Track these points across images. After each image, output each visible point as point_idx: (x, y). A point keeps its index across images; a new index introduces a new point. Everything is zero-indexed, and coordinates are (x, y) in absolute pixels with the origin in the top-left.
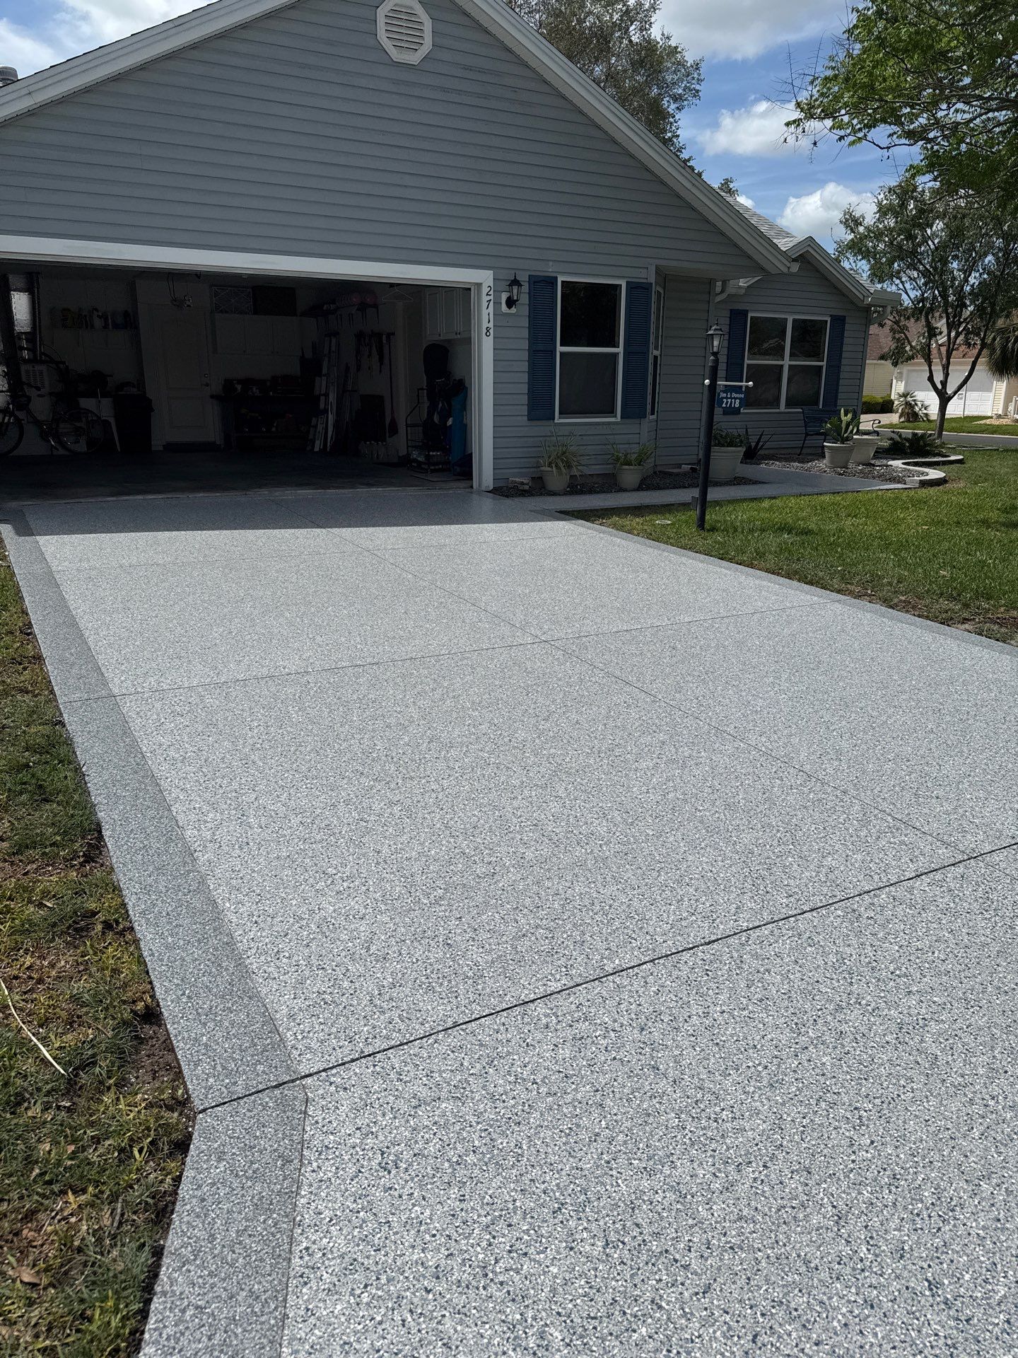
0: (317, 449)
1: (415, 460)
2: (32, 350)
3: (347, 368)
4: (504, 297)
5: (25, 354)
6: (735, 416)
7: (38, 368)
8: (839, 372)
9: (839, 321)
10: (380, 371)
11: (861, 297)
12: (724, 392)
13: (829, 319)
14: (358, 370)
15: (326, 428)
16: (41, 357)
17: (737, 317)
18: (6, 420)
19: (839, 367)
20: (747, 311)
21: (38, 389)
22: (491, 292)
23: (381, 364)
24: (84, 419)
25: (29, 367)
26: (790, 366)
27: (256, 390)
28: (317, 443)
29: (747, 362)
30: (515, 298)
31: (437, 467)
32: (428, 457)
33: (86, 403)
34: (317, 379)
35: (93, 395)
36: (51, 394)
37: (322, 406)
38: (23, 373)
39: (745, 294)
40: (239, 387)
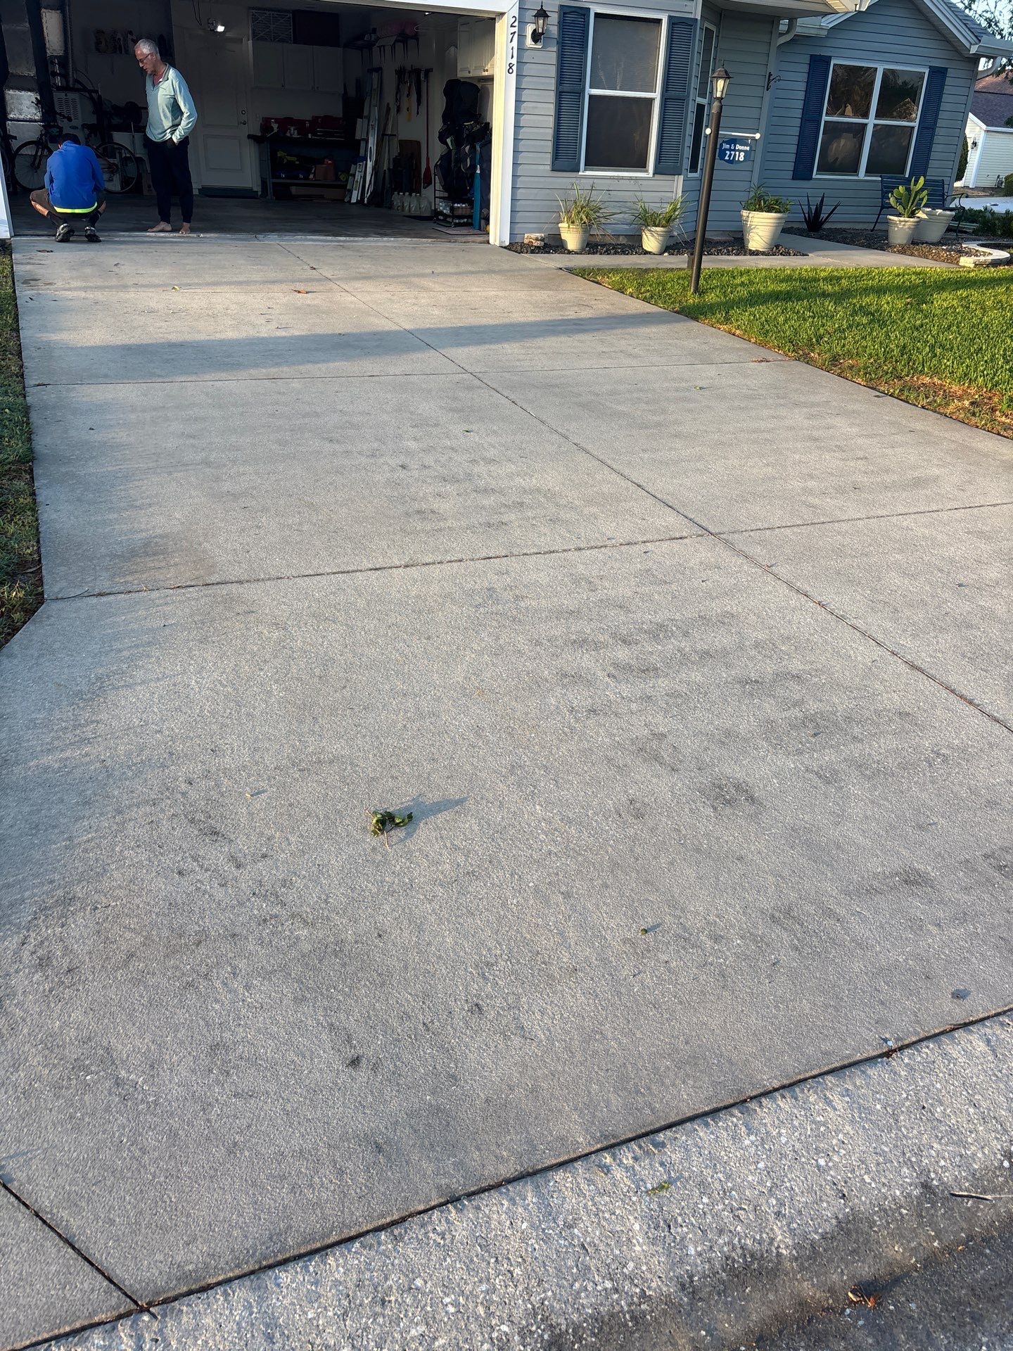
0: (354, 200)
1: (441, 213)
2: (64, 76)
3: (388, 109)
4: (530, 29)
5: (58, 81)
6: (806, 182)
7: (71, 96)
8: (933, 135)
9: (938, 75)
10: (418, 113)
11: (967, 45)
12: (727, 143)
13: (927, 72)
14: (398, 111)
15: (364, 176)
16: (74, 85)
17: (819, 64)
18: (39, 154)
19: (934, 129)
20: (830, 58)
21: (70, 119)
22: (516, 24)
23: (419, 104)
24: (117, 155)
25: (62, 95)
26: (875, 125)
27: (293, 132)
28: (355, 193)
29: (825, 118)
30: (540, 31)
31: (462, 221)
32: (452, 209)
33: (120, 138)
34: (359, 121)
35: (127, 129)
36: (84, 126)
37: (362, 152)
38: (55, 100)
39: (827, 37)
40: (275, 126)
